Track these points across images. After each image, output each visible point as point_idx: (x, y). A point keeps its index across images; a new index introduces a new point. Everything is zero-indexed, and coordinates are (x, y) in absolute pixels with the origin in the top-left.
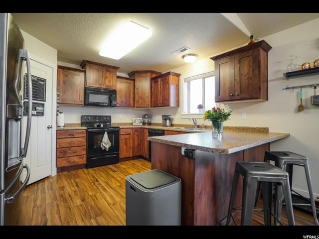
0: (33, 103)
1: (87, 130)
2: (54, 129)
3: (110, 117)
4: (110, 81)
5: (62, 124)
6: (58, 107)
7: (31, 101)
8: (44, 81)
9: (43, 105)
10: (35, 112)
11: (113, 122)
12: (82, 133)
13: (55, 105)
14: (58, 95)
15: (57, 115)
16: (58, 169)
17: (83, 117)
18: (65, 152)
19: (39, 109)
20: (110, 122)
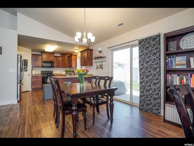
0: (24, 68)
1: (42, 76)
2: (31, 75)
3: (52, 71)
4: (51, 58)
5: (34, 74)
6: (32, 68)
7: (24, 67)
8: (27, 60)
9: (27, 68)
10: (25, 70)
11: (53, 73)
12: (40, 77)
13: (31, 68)
14: (32, 64)
15: (32, 71)
16: (32, 89)
17: (42, 71)
18: (34, 83)
19: (26, 69)
20: (52, 73)
